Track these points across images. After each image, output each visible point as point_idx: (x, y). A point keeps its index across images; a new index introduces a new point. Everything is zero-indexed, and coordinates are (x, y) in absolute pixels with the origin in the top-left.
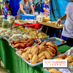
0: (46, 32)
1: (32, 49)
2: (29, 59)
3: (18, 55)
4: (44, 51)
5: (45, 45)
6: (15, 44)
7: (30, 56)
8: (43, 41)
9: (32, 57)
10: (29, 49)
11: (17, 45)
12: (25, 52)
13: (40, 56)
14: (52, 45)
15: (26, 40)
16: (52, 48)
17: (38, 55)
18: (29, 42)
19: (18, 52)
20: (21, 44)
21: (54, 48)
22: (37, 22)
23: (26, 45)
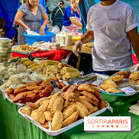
0: (78, 64)
1: (51, 101)
2: (46, 121)
3: (24, 115)
4: (75, 102)
5: (76, 90)
6: (15, 95)
7: (47, 115)
8: (71, 84)
9: (52, 117)
10: (44, 102)
11: (19, 96)
12: (36, 108)
13: (66, 112)
14: (90, 90)
15: (38, 85)
16: (91, 96)
17: (62, 111)
18: (43, 88)
19: (23, 110)
20: (28, 93)
21: (94, 94)
22: (58, 46)
23: (37, 94)
